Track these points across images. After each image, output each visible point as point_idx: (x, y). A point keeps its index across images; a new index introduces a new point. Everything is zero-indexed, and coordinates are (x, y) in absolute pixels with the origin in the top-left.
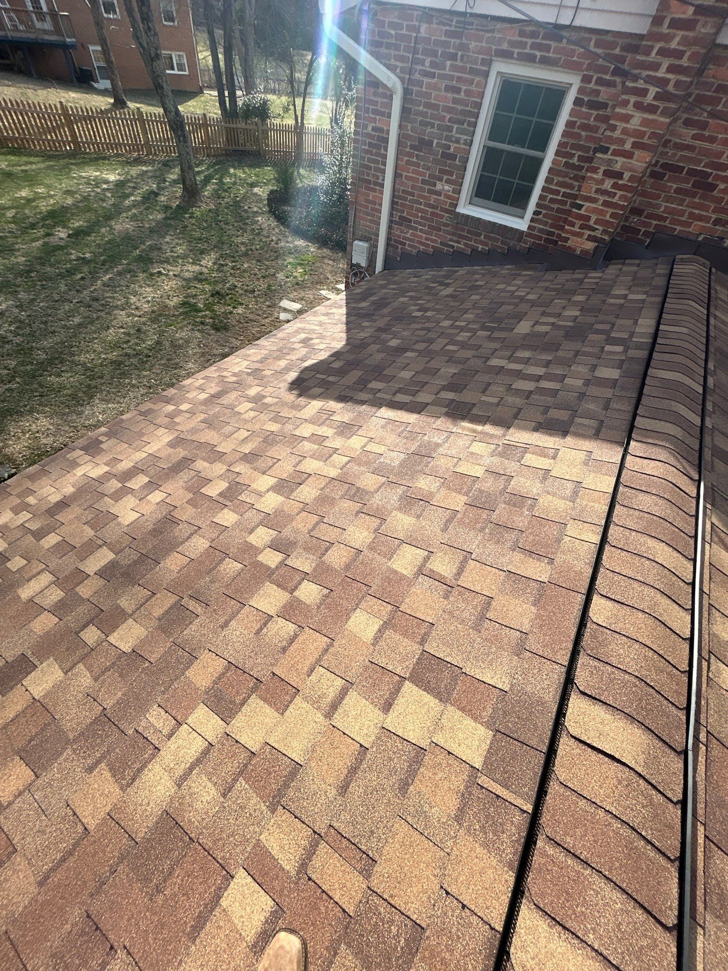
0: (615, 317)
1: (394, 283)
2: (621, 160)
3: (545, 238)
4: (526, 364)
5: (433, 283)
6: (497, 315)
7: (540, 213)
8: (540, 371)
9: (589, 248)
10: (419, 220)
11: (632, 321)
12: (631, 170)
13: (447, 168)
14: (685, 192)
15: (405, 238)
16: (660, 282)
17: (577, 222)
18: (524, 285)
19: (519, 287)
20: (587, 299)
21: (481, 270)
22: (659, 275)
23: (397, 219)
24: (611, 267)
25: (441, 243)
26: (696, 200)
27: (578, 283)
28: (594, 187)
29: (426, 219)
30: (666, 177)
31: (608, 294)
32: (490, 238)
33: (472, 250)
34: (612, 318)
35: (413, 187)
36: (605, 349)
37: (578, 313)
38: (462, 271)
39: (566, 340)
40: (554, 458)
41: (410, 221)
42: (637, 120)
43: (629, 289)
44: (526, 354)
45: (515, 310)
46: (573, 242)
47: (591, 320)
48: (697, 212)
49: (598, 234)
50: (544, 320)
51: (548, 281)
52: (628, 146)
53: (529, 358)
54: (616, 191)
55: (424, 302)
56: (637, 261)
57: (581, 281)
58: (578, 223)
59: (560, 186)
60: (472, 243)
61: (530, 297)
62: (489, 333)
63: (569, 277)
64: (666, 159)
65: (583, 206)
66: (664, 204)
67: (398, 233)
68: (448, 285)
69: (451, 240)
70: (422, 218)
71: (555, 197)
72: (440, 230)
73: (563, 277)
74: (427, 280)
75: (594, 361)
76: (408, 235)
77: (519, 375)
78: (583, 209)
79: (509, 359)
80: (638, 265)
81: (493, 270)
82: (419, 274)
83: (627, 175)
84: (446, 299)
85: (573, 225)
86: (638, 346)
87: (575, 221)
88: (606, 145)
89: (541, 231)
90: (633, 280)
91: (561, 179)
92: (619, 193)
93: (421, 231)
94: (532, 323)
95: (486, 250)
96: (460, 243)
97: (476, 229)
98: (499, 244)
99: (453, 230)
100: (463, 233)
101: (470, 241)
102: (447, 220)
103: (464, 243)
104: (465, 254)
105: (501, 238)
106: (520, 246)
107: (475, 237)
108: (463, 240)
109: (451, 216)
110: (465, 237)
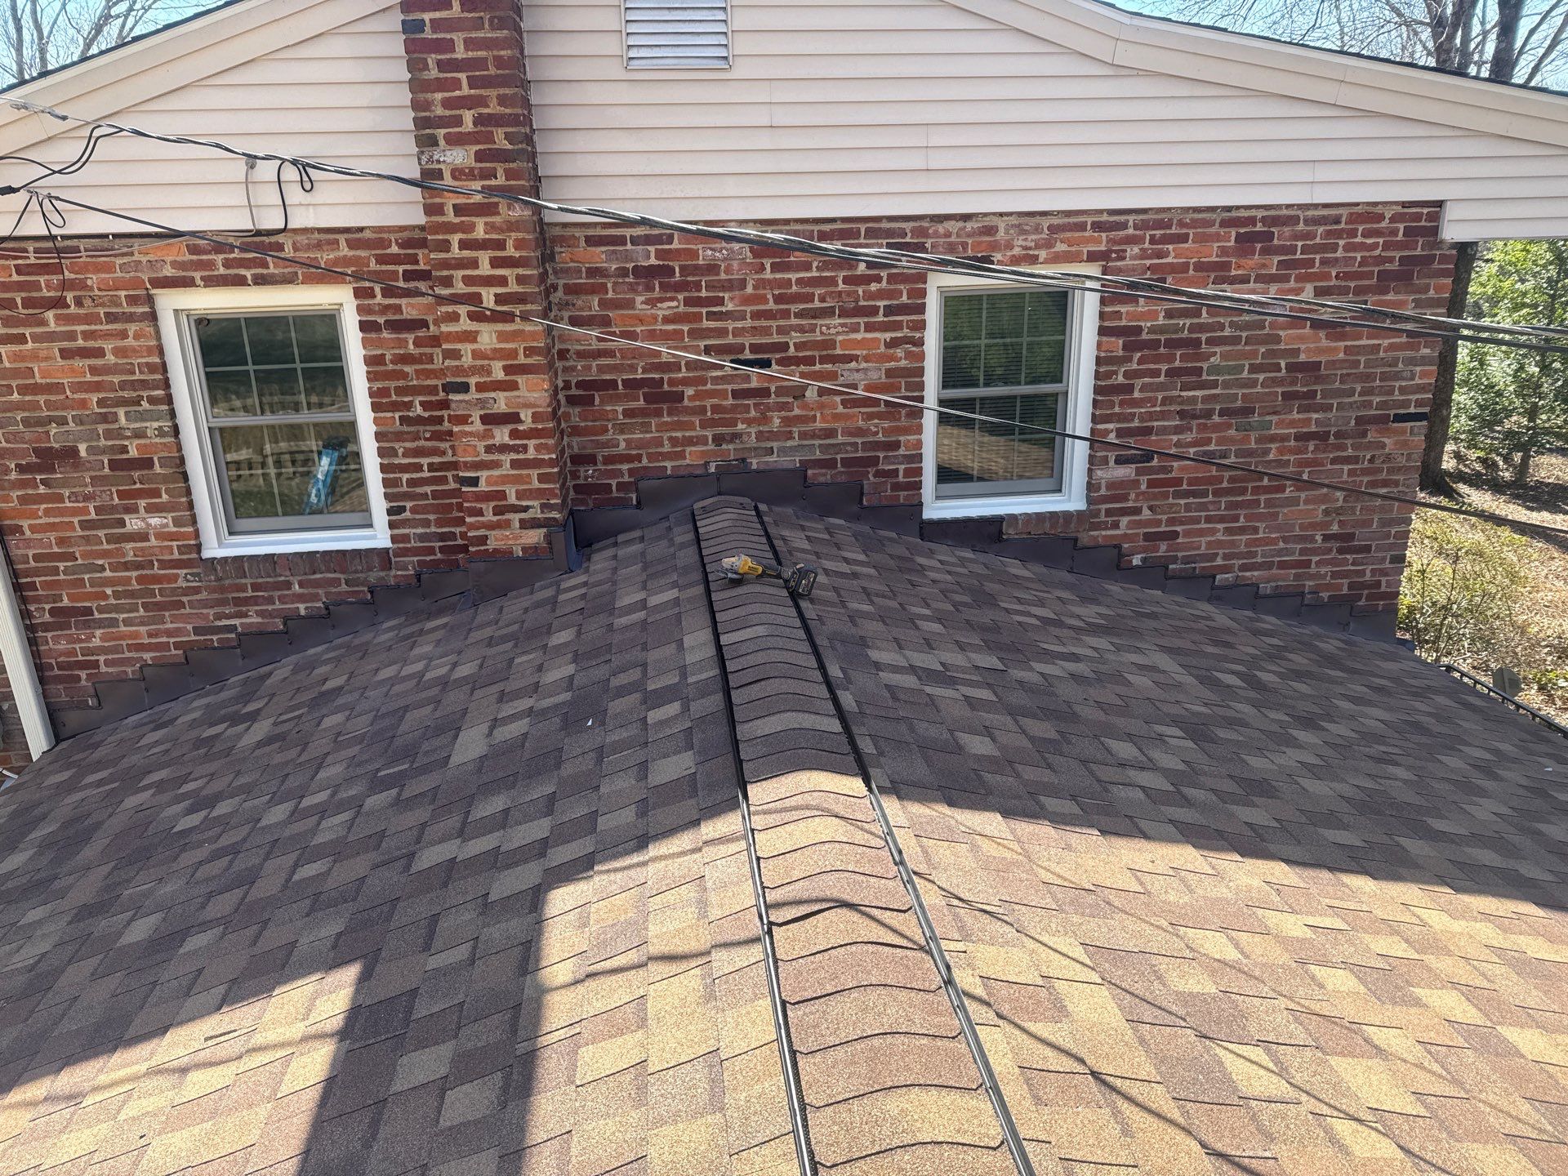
0: (643, 650)
1: (99, 765)
2: (501, 396)
3: (440, 547)
4: (504, 827)
5: (212, 725)
6: (398, 742)
7: (402, 509)
8: (539, 829)
9: (535, 540)
10: (113, 601)
11: (674, 645)
12: (527, 406)
13: (138, 486)
14: (642, 412)
15: (87, 652)
16: (688, 556)
17: (484, 506)
18: (440, 650)
19: (431, 660)
20: (579, 633)
21: (328, 650)
22: (683, 546)
23: (47, 617)
24: (596, 557)
25: (197, 631)
26: (667, 419)
27: (548, 607)
28: (481, 446)
29: (132, 594)
30: (597, 401)
31: (611, 610)
32: (317, 584)
33: (286, 620)
34: (636, 654)
35: (61, 541)
36: (649, 721)
37: (570, 669)
38: (282, 671)
39: (569, 735)
40: (642, 1023)
41: (88, 611)
42: (488, 336)
43: (644, 588)
44: (496, 804)
45: (438, 714)
46: (496, 540)
47: (600, 673)
48: (679, 434)
49: (536, 513)
50: (508, 709)
51: (489, 624)
52: (499, 374)
53: (506, 811)
54: (525, 442)
55: (200, 783)
56: (637, 534)
57: (553, 602)
58: (488, 507)
59: (414, 457)
60: (278, 605)
61: (464, 670)
62: (394, 792)
63: (526, 601)
64: (578, 375)
65: (477, 478)
66: (621, 437)
67: (63, 645)
68: (253, 717)
69: (219, 617)
70: (116, 595)
71: (415, 476)
72: (182, 605)
73: (514, 607)
74: (193, 724)
75: (640, 755)
76: (96, 642)
77: (496, 861)
78: (482, 482)
79: (463, 833)
80: (642, 539)
81: (357, 642)
82: (166, 718)
83: (526, 415)
84: (258, 752)
85: (480, 513)
86: (703, 691)
87: (479, 506)
88: (459, 380)
89: (422, 537)
90: (644, 569)
91: (408, 445)
92: (531, 443)
93: (127, 622)
94: (484, 728)
95: (319, 608)
96: (246, 616)
97: (270, 577)
98: (344, 587)
99: (216, 596)
100: (245, 595)
101: (268, 604)
102: (188, 581)
103: (256, 612)
104: (273, 633)
105: (342, 576)
106: (393, 576)
107: (280, 593)
108: (250, 608)
109: (195, 570)
110: (254, 601)
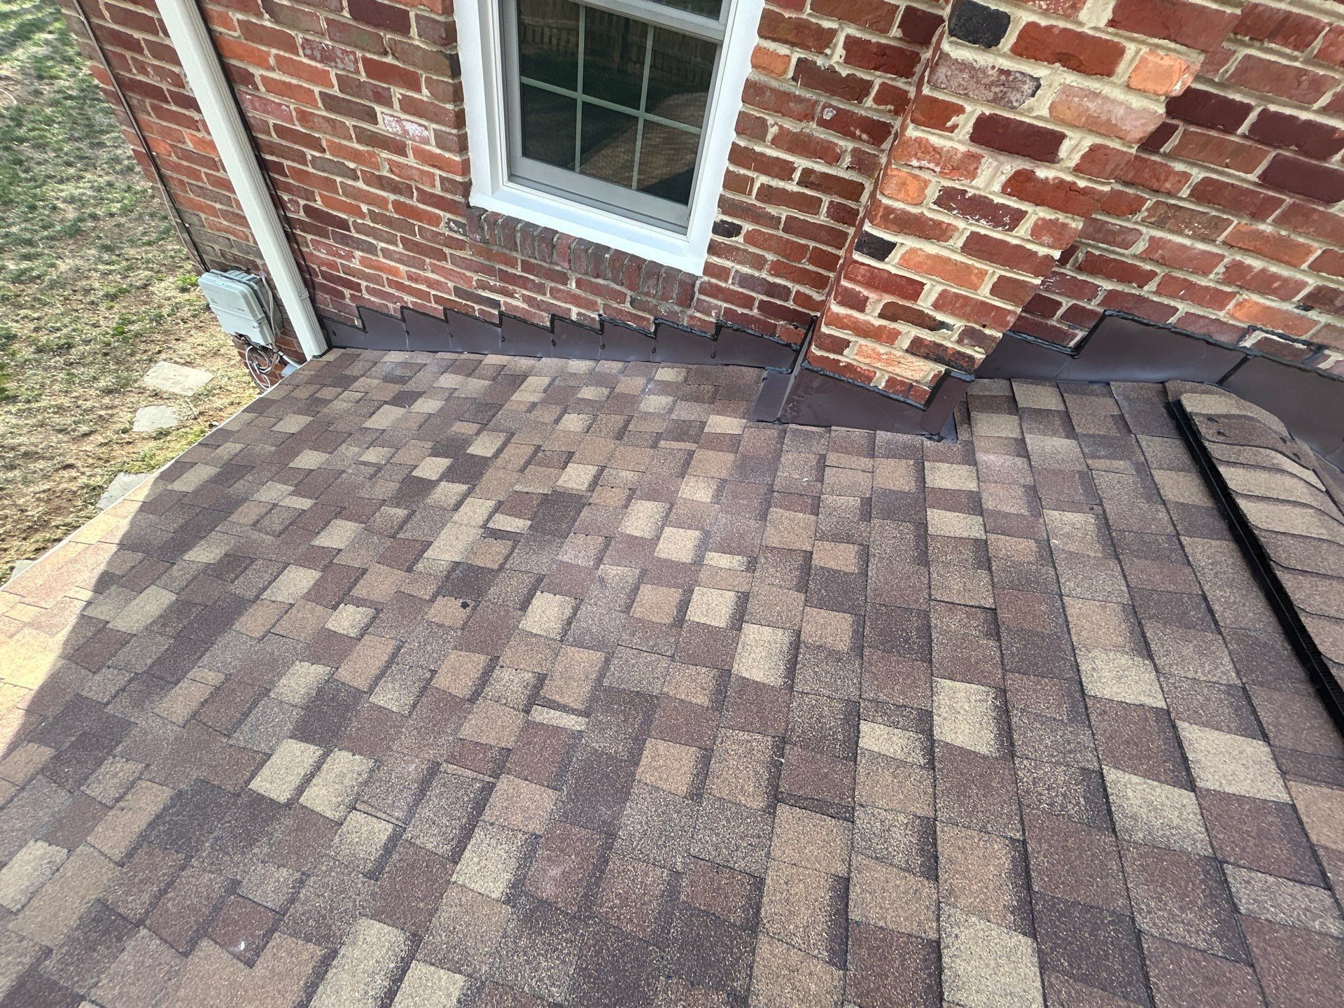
2: (1055, 79)
3: (762, 302)
7: (732, 231)
9: (917, 376)
10: (369, 222)
12: (1092, 125)
13: (390, 59)
14: (1234, 200)
15: (348, 270)
17: (872, 296)
23: (302, 215)
25: (458, 293)
26: (1266, 227)
28: (937, 184)
29: (389, 222)
32: (597, 290)
33: (554, 318)
35: (305, 118)
38: (533, 385)
41: (343, 224)
46: (858, 353)
49: (948, 340)
51: (801, 502)
52: (1097, 15)
54: (1023, 206)
58: (877, 301)
59: (791, 150)
60: (547, 298)
63: (864, 475)
65: (892, 246)
66: (1148, 232)
67: (323, 254)
68: (474, 476)
69: (483, 286)
70: (374, 217)
71: (776, 183)
72: (443, 257)
73: (844, 479)
74: (421, 430)
76: (356, 264)
78: (895, 256)
80: (1069, 425)
82: (413, 385)
83: (1074, 147)
84: (437, 607)
85: (860, 305)
87: (865, 292)
89: (744, 280)
92: (1036, 213)
93: (385, 254)
95: (593, 319)
96: (512, 296)
97: (545, 261)
98: (627, 306)
99: (481, 260)
100: (513, 271)
101: (538, 292)
102: (451, 229)
103: (523, 295)
104: (537, 326)
105: (629, 293)
106: (690, 317)
107: (553, 285)
108: (518, 289)
109: (459, 219)
110: (524, 283)
